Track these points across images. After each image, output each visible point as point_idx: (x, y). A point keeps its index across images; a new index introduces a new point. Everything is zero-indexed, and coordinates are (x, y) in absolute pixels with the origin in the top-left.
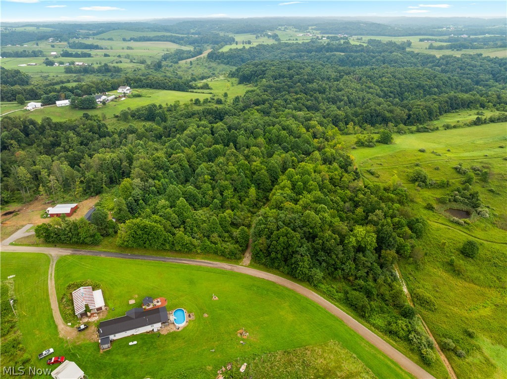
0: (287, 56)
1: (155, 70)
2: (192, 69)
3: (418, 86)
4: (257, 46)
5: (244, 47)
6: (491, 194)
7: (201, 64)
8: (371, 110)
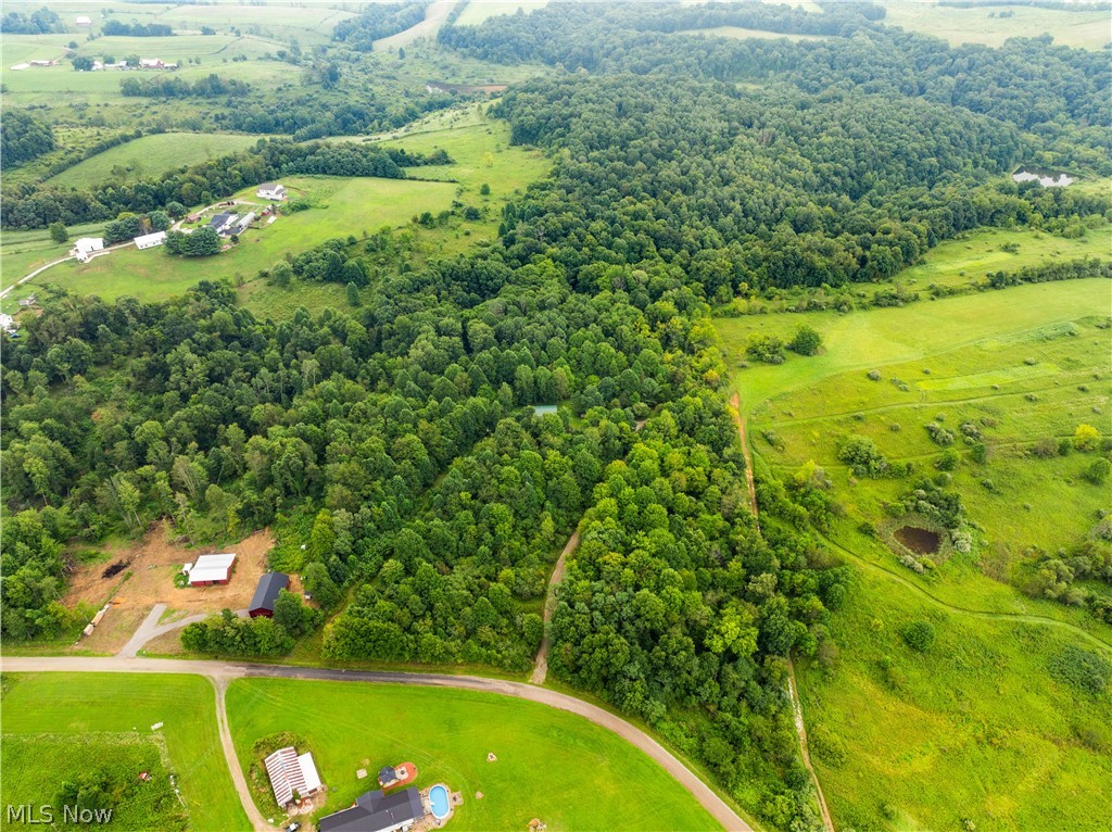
0: (618, 41)
1: (325, 87)
2: (406, 68)
3: (896, 153)
5: (520, 9)
6: (986, 491)
7: (424, 56)
8: (786, 253)
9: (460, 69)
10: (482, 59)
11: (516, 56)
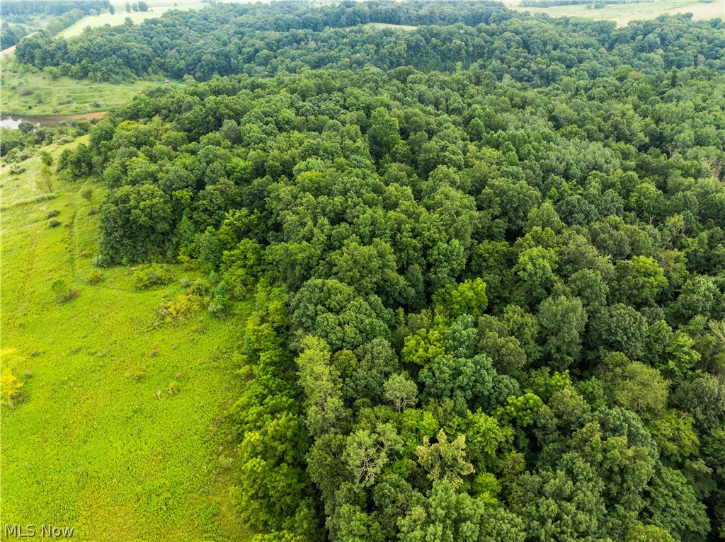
4: (165, 15)
5: (128, 20)
9: (49, 94)
10: (81, 78)
11: (128, 71)
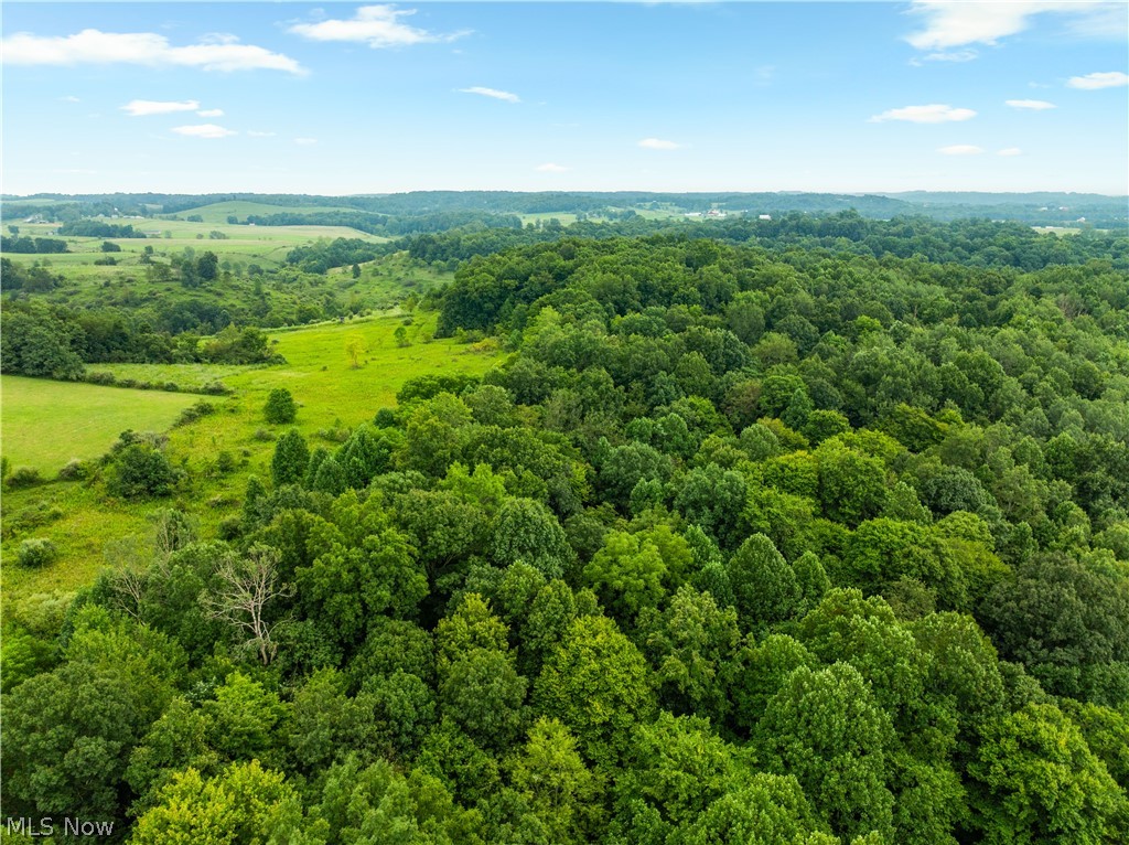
1: (185, 285)
7: (386, 273)
